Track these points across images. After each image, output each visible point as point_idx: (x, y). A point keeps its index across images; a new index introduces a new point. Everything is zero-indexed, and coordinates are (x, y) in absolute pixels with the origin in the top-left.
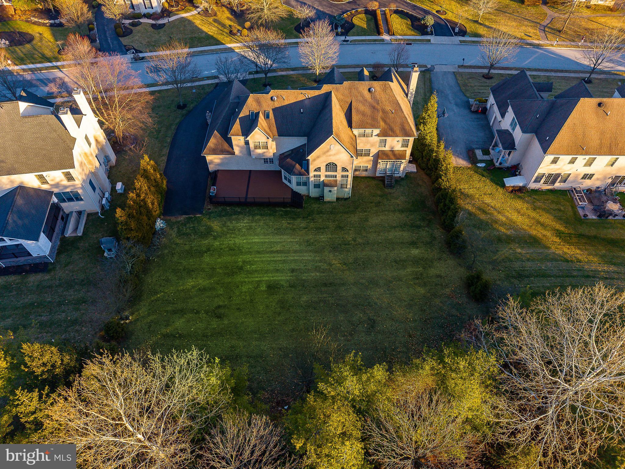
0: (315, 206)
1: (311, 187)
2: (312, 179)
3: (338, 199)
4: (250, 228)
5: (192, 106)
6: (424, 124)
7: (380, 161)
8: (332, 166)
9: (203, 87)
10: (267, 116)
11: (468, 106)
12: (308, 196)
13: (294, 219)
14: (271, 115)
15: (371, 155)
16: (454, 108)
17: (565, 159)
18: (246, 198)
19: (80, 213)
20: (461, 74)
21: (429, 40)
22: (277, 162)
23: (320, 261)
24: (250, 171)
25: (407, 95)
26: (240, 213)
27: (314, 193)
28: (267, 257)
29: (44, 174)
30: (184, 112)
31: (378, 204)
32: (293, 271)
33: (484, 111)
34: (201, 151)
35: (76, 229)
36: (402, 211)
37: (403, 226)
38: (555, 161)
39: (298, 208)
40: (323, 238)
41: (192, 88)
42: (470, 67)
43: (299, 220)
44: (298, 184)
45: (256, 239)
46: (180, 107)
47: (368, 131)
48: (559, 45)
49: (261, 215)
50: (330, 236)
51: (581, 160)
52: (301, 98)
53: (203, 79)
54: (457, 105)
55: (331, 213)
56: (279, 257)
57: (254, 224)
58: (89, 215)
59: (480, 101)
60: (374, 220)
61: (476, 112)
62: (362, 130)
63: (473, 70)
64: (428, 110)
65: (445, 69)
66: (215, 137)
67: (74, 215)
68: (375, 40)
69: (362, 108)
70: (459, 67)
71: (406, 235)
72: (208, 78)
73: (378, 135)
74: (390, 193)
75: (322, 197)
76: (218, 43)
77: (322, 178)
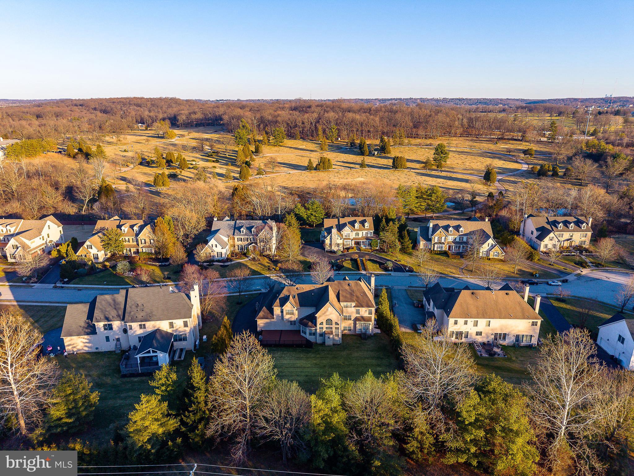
0: (320, 348)
1: (318, 336)
2: (318, 331)
3: (333, 345)
4: (281, 357)
5: (245, 303)
6: (381, 304)
7: (357, 322)
8: (329, 321)
9: (252, 294)
10: (294, 297)
11: (413, 304)
12: (316, 343)
13: (307, 353)
14: (296, 297)
15: (352, 319)
16: (405, 305)
17: (461, 321)
18: (280, 341)
19: (182, 350)
20: (410, 290)
21: (390, 274)
22: (297, 324)
23: (323, 372)
24: (282, 330)
25: (370, 290)
26: (275, 350)
27: (319, 340)
28: (291, 370)
29: (174, 321)
30: (241, 305)
31: (358, 347)
32: (307, 376)
33: (423, 306)
34: (255, 317)
35: (180, 357)
36: (372, 351)
37: (372, 358)
38: (456, 323)
39: (309, 348)
40: (325, 362)
41: (245, 295)
42: (416, 287)
43: (310, 354)
44: (310, 334)
45: (285, 362)
46: (238, 303)
47: (349, 304)
48: (471, 278)
49: (288, 351)
50: (329, 361)
51: (471, 321)
52: (312, 288)
53: (251, 291)
54: (406, 303)
55: (330, 351)
56: (299, 370)
57: (283, 355)
58: (187, 351)
59: (419, 301)
60: (356, 354)
61: (418, 307)
62: (345, 304)
63: (417, 289)
64: (382, 296)
65: (400, 287)
66: (263, 311)
67: (179, 350)
68: (357, 273)
69: (344, 294)
70: (409, 287)
71: (374, 362)
72: (255, 290)
73: (354, 307)
74: (365, 343)
75: (324, 343)
76: (260, 274)
77: (324, 330)
